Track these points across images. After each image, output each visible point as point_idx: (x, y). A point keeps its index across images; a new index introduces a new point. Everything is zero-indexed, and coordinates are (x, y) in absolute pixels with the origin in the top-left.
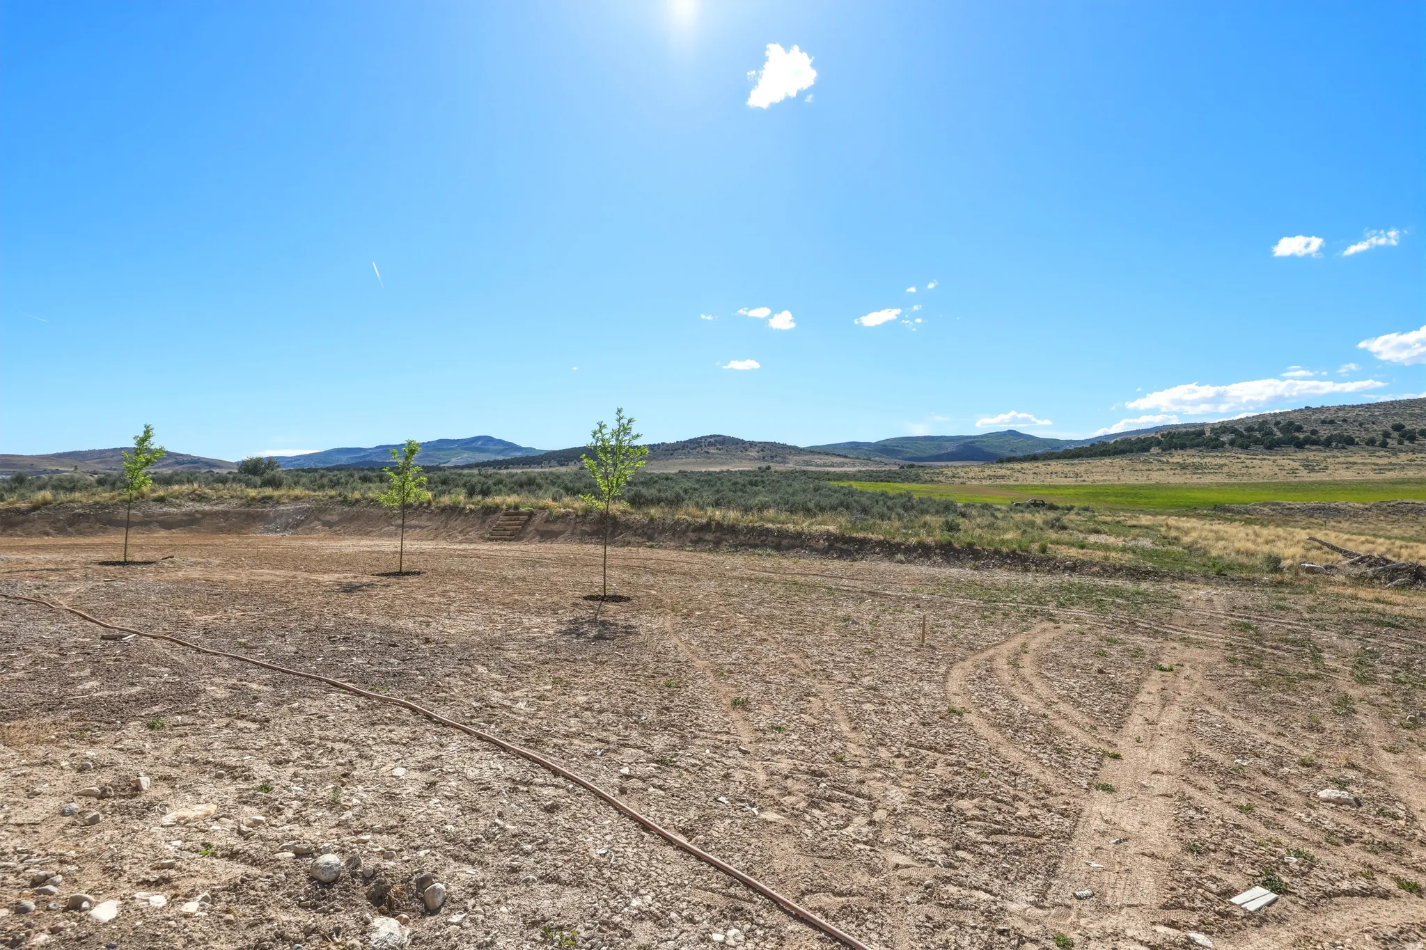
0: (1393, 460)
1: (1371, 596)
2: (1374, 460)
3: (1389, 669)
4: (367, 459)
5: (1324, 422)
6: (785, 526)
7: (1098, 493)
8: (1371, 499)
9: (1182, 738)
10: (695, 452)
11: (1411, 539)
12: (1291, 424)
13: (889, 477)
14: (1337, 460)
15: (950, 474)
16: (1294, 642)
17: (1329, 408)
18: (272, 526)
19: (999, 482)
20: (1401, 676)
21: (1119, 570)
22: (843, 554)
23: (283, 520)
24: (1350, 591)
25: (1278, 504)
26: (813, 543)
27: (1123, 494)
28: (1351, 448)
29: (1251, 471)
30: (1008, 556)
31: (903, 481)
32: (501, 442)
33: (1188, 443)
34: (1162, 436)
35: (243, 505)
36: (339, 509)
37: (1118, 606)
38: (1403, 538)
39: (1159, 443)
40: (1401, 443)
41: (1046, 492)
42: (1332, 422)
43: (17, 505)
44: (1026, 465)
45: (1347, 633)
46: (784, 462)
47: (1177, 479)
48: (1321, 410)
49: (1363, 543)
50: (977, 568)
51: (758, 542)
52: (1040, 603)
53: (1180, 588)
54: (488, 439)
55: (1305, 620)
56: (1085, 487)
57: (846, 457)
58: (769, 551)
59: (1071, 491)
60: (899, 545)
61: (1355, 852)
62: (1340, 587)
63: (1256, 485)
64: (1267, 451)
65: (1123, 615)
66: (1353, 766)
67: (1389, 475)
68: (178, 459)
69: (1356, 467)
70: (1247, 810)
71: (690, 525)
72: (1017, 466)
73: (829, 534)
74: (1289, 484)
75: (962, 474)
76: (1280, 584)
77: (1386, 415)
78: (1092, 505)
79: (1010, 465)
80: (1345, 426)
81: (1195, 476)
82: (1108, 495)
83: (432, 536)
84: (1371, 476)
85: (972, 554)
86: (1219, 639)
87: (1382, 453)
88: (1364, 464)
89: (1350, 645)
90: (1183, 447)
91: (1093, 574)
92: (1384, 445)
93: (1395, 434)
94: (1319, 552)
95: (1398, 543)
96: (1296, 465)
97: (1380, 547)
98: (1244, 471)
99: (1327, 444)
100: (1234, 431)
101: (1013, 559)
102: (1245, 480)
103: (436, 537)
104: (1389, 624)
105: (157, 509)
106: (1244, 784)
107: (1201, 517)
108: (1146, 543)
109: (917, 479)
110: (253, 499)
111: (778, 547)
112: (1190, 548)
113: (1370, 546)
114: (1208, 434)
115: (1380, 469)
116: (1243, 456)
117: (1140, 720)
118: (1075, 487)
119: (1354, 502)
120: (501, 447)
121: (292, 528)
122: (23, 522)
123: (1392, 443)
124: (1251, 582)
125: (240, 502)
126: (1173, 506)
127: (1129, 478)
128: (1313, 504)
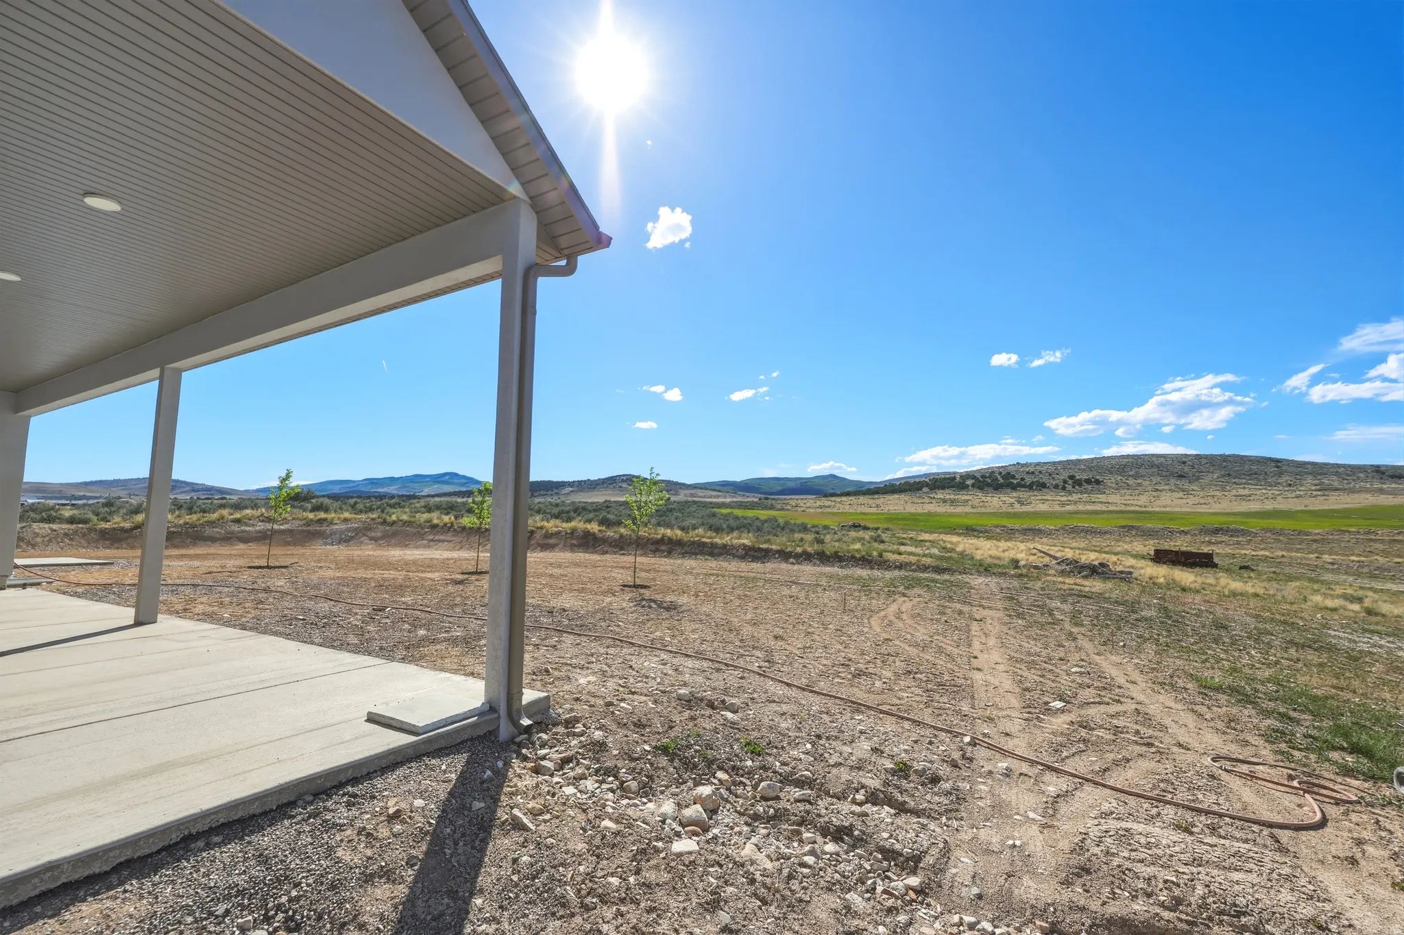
0: (1070, 498)
1: (1072, 582)
2: (1059, 498)
3: (1089, 619)
4: (355, 489)
5: (1028, 473)
6: (715, 540)
7: (893, 518)
8: (1060, 523)
9: (1002, 650)
10: (612, 486)
11: (1083, 549)
12: (1009, 473)
13: (752, 506)
14: (1037, 498)
15: (794, 504)
16: (1038, 606)
17: (1031, 464)
18: (329, 541)
19: (828, 510)
20: (1095, 622)
21: (928, 568)
22: (755, 559)
23: (337, 536)
24: (1060, 579)
25: (1004, 526)
26: (734, 551)
27: (908, 519)
28: (1044, 490)
29: (986, 504)
30: (860, 559)
31: (763, 509)
32: (464, 477)
33: (946, 485)
34: (930, 480)
35: (305, 525)
36: (381, 528)
37: (939, 588)
38: (1079, 549)
39: (927, 485)
40: (1074, 487)
41: (859, 517)
42: (1033, 473)
43: (122, 525)
44: (844, 499)
45: (1064, 601)
46: (676, 494)
47: (941, 509)
48: (1026, 465)
49: (1057, 551)
50: (842, 567)
51: (697, 551)
52: (895, 587)
53: (966, 578)
54: (456, 475)
55: (1041, 595)
56: (883, 514)
57: (720, 491)
58: (706, 557)
59: (875, 517)
60: (791, 552)
61: (1092, 690)
62: (1052, 577)
63: (988, 514)
64: (995, 492)
65: (943, 593)
66: (1083, 660)
67: (1068, 508)
68: (194, 488)
69: (1048, 502)
70: (1043, 676)
71: (648, 540)
72: (838, 499)
73: (745, 546)
74: (1009, 513)
75: (802, 505)
76: (1021, 575)
77: (1064, 469)
78: (890, 526)
79: (833, 499)
80: (1041, 476)
81: (952, 508)
82: (899, 520)
83: (458, 547)
84: (1058, 508)
85: (836, 558)
86: (999, 605)
87: (1063, 494)
88: (1053, 500)
89: (1067, 607)
90: (943, 488)
91: (913, 571)
92: (1064, 488)
93: (1070, 482)
94: (1035, 557)
95: (1077, 552)
96: (1013, 500)
97: (1069, 554)
98: (982, 504)
99: (1030, 487)
100: (974, 477)
101: (863, 561)
102: (983, 510)
103: (461, 548)
104: (1085, 596)
105: (235, 528)
106: (1038, 667)
107: (959, 535)
108: (935, 551)
109: (772, 508)
110: (311, 520)
111: (712, 554)
112: (962, 554)
113: (1063, 554)
114: (958, 479)
115: (1063, 504)
116: (980, 494)
117: (978, 643)
118: (877, 514)
119: (1049, 525)
120: (464, 481)
121: (345, 541)
122: (127, 538)
123: (1069, 487)
124: (1004, 574)
125: (301, 523)
126: (940, 528)
127: (911, 509)
128: (1025, 526)
